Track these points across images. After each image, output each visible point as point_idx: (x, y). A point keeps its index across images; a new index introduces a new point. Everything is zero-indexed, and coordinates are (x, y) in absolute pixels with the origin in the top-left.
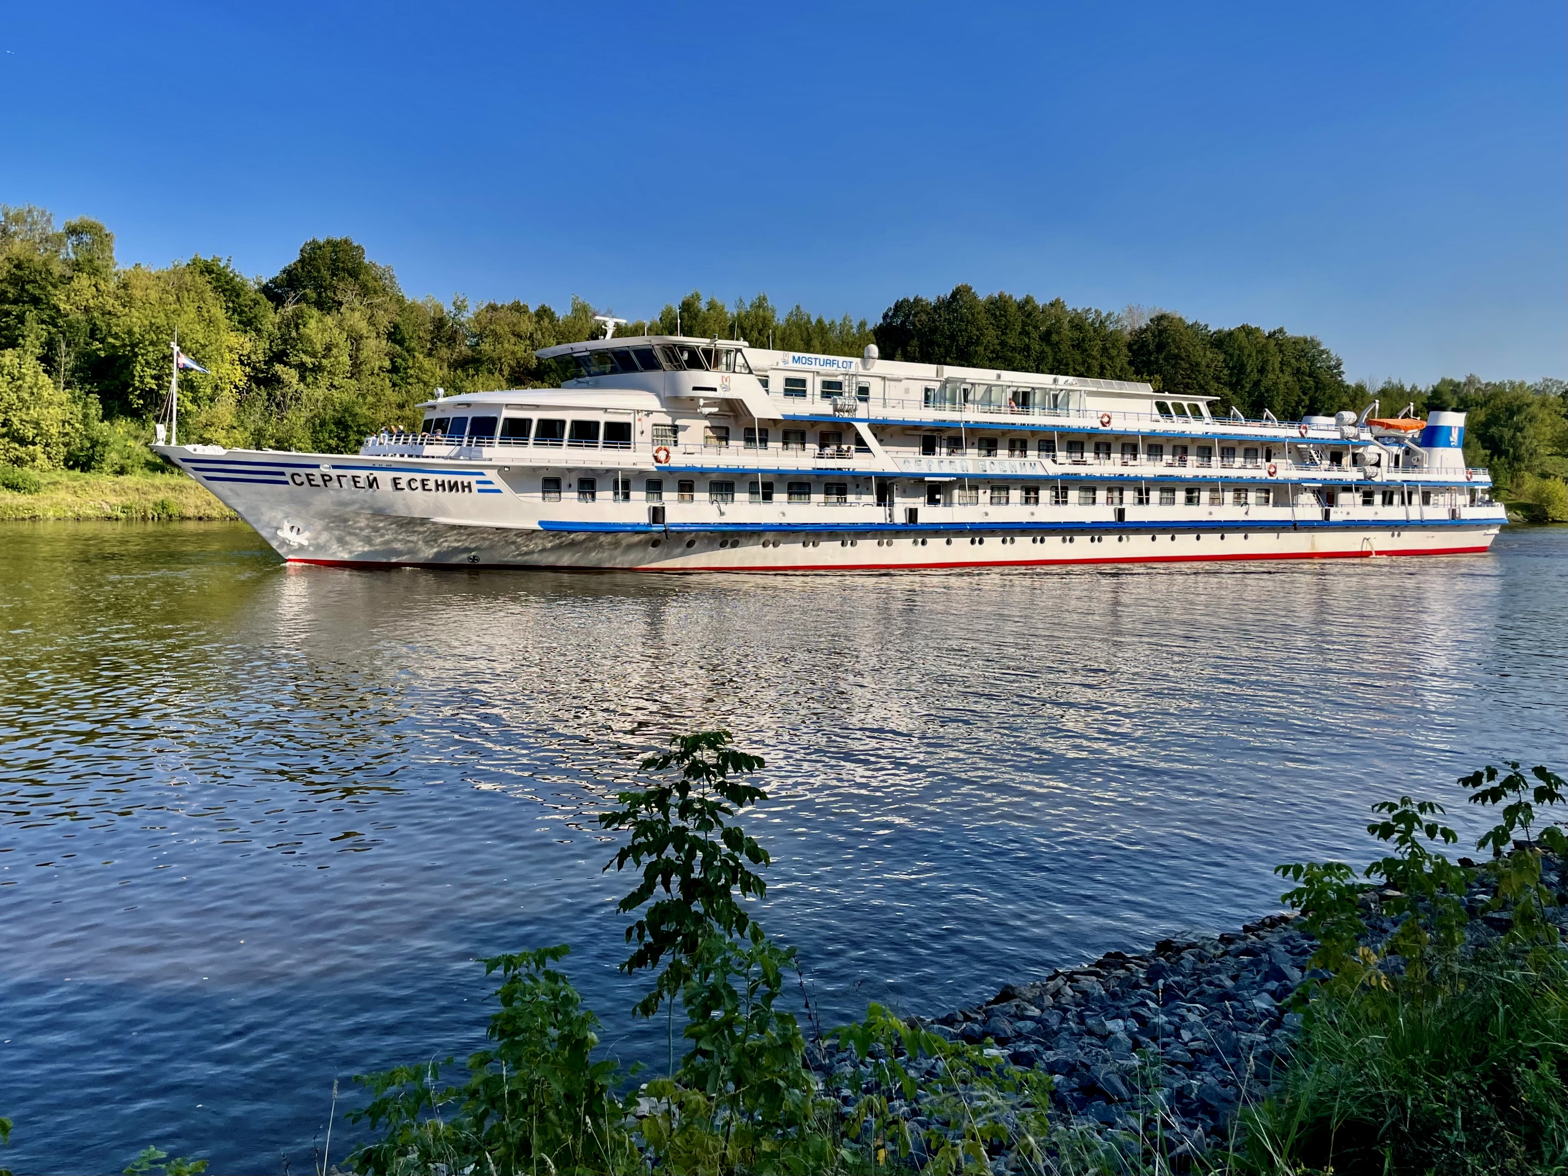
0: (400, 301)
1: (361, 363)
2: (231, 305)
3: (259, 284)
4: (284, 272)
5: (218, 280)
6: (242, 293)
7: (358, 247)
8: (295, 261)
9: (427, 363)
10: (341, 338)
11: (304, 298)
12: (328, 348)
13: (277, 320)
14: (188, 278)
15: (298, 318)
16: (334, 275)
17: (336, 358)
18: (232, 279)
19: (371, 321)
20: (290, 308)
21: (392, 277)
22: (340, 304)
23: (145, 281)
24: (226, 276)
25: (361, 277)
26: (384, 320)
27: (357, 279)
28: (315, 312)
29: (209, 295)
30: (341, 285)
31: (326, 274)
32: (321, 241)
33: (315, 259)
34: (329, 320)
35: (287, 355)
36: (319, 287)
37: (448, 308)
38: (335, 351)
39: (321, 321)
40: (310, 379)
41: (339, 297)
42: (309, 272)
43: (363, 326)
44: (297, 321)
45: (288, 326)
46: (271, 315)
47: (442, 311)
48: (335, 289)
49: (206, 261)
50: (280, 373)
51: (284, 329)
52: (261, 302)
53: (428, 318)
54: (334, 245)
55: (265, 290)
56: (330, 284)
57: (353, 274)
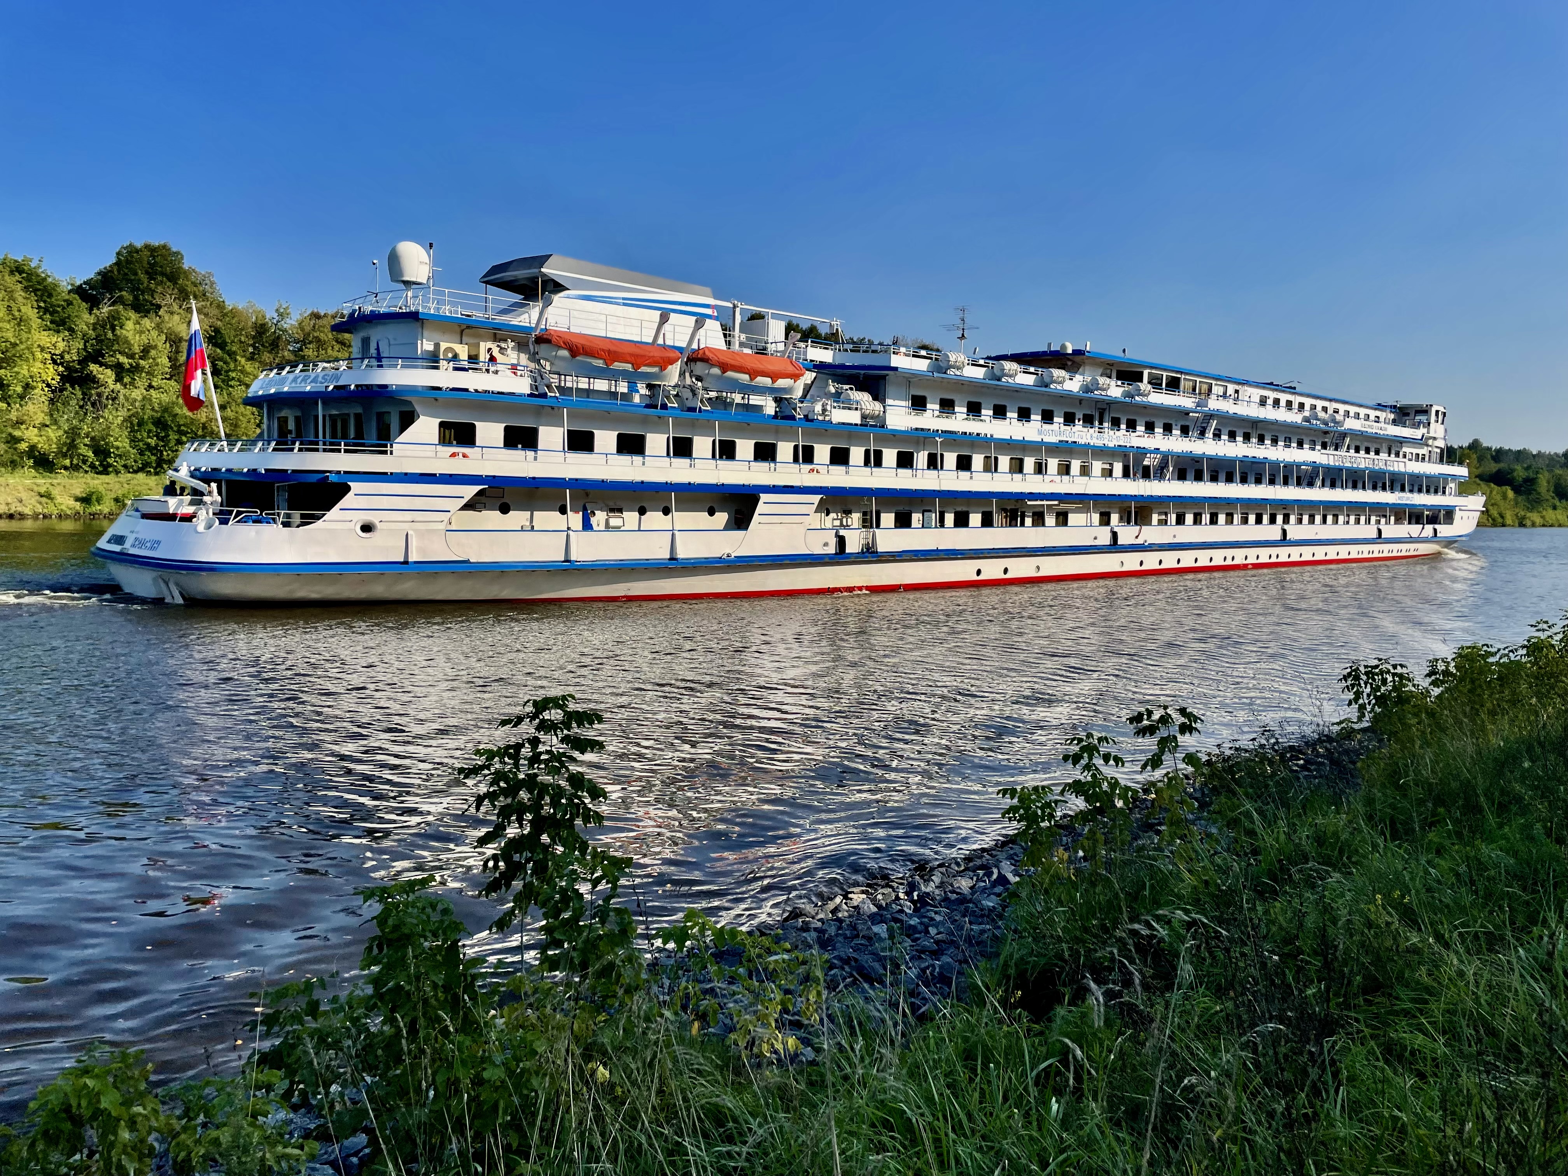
2: (42, 304)
4: (99, 274)
6: (54, 293)
8: (110, 263)
9: (249, 367)
11: (120, 300)
12: (146, 350)
13: (92, 320)
15: (115, 320)
16: (151, 278)
17: (154, 359)
18: (45, 279)
20: (105, 309)
21: (212, 283)
22: (159, 307)
24: (38, 276)
25: (180, 282)
27: (175, 283)
28: (133, 315)
29: (20, 295)
30: (160, 289)
31: (143, 277)
32: (139, 244)
33: (131, 262)
35: (103, 356)
36: (135, 289)
37: (270, 315)
38: (153, 353)
39: (138, 323)
41: (158, 301)
42: (126, 274)
43: (183, 330)
44: (113, 322)
45: (103, 327)
46: (86, 316)
47: (264, 317)
48: (152, 292)
49: (16, 261)
50: (95, 373)
51: (100, 330)
52: (75, 302)
53: (250, 324)
54: (152, 250)
55: (79, 291)
56: (147, 287)
57: (172, 278)
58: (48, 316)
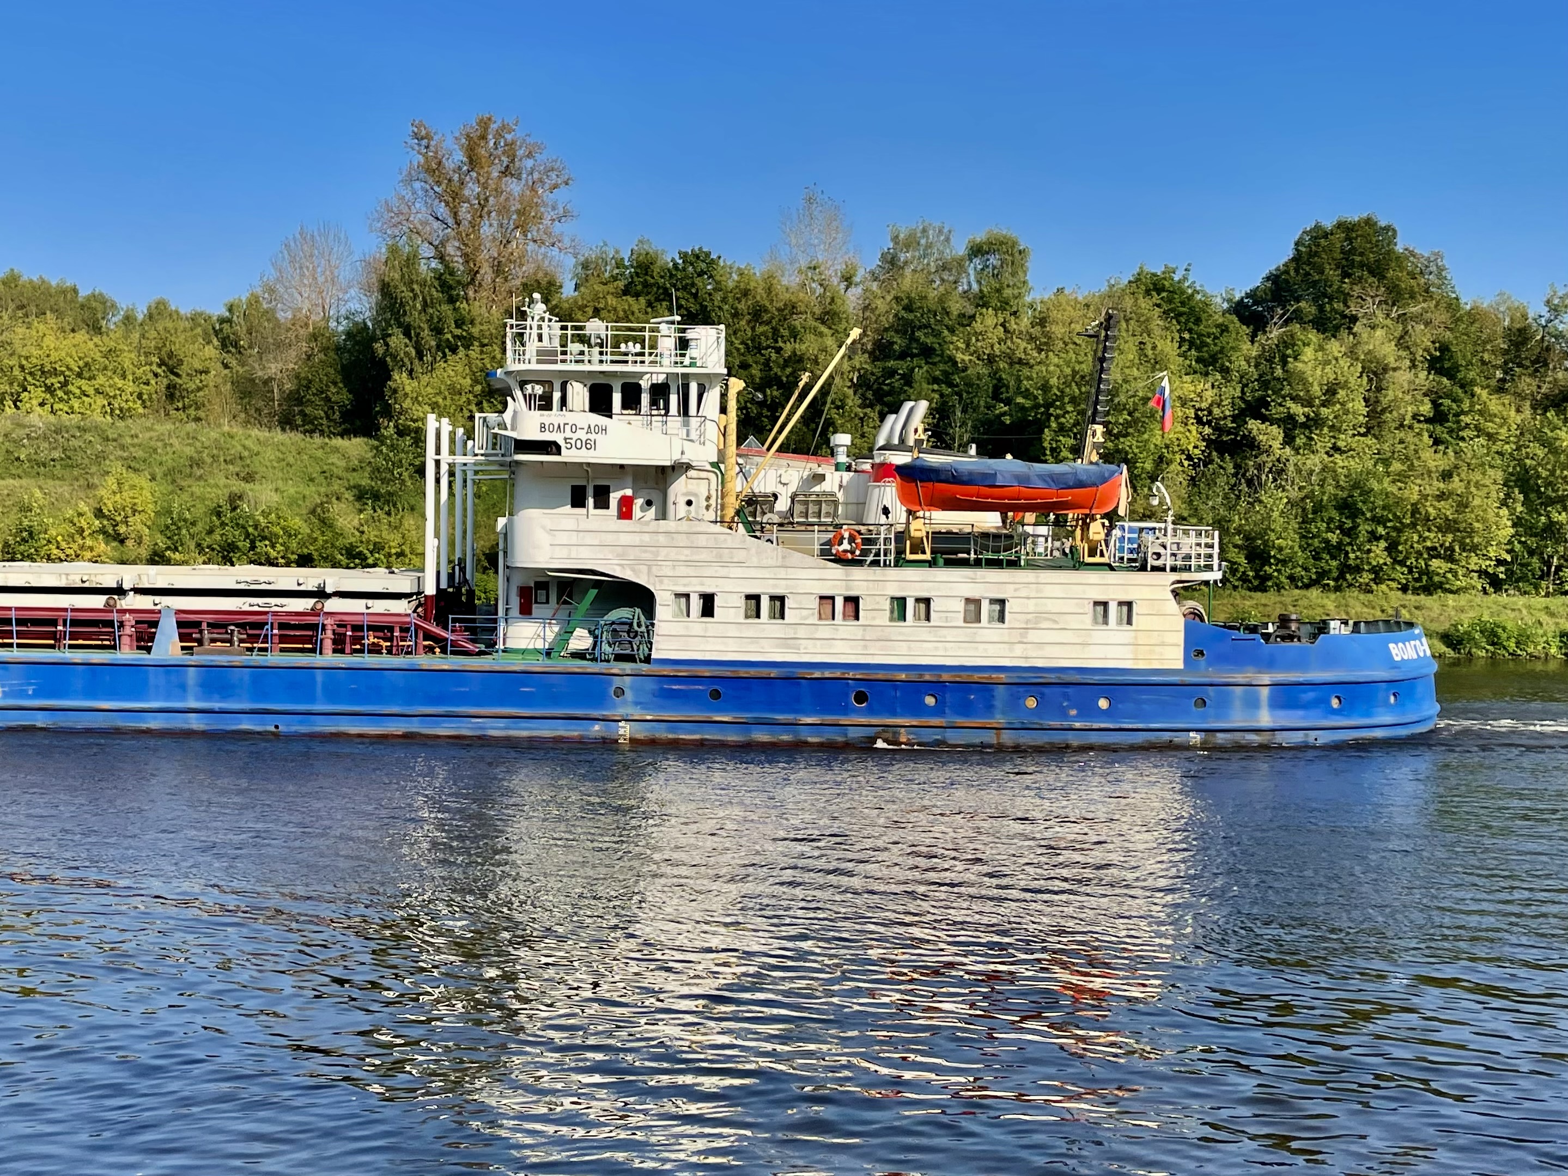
0: (1453, 306)
1: (1384, 411)
2: (1187, 336)
3: (1229, 301)
4: (1268, 279)
5: (1170, 301)
6: (1204, 316)
7: (1387, 228)
8: (1285, 259)
9: (1494, 404)
10: (1351, 373)
11: (1297, 317)
12: (1331, 391)
13: (1255, 351)
14: (1128, 303)
15: (1287, 347)
16: (1345, 275)
17: (1343, 404)
18: (1191, 297)
19: (1402, 342)
20: (1275, 333)
21: (1441, 269)
22: (1354, 319)
23: (1070, 312)
24: (1183, 292)
25: (1390, 274)
26: (1423, 338)
27: (1382, 278)
28: (1313, 336)
29: (1157, 323)
30: (1357, 290)
31: (1332, 273)
32: (1328, 224)
33: (1316, 254)
34: (1335, 347)
35: (1267, 405)
36: (1321, 295)
37: (1536, 310)
38: (1341, 394)
39: (1321, 348)
40: (1300, 441)
41: (1353, 309)
42: (1308, 274)
43: (1388, 352)
44: (1284, 352)
45: (1270, 361)
46: (1246, 346)
47: (1525, 317)
48: (1346, 298)
49: (1154, 275)
50: (1255, 432)
51: (1264, 366)
52: (1231, 327)
53: (1499, 330)
54: (1346, 228)
55: (1240, 310)
56: (1339, 290)
57: (1378, 271)
58: (1193, 352)
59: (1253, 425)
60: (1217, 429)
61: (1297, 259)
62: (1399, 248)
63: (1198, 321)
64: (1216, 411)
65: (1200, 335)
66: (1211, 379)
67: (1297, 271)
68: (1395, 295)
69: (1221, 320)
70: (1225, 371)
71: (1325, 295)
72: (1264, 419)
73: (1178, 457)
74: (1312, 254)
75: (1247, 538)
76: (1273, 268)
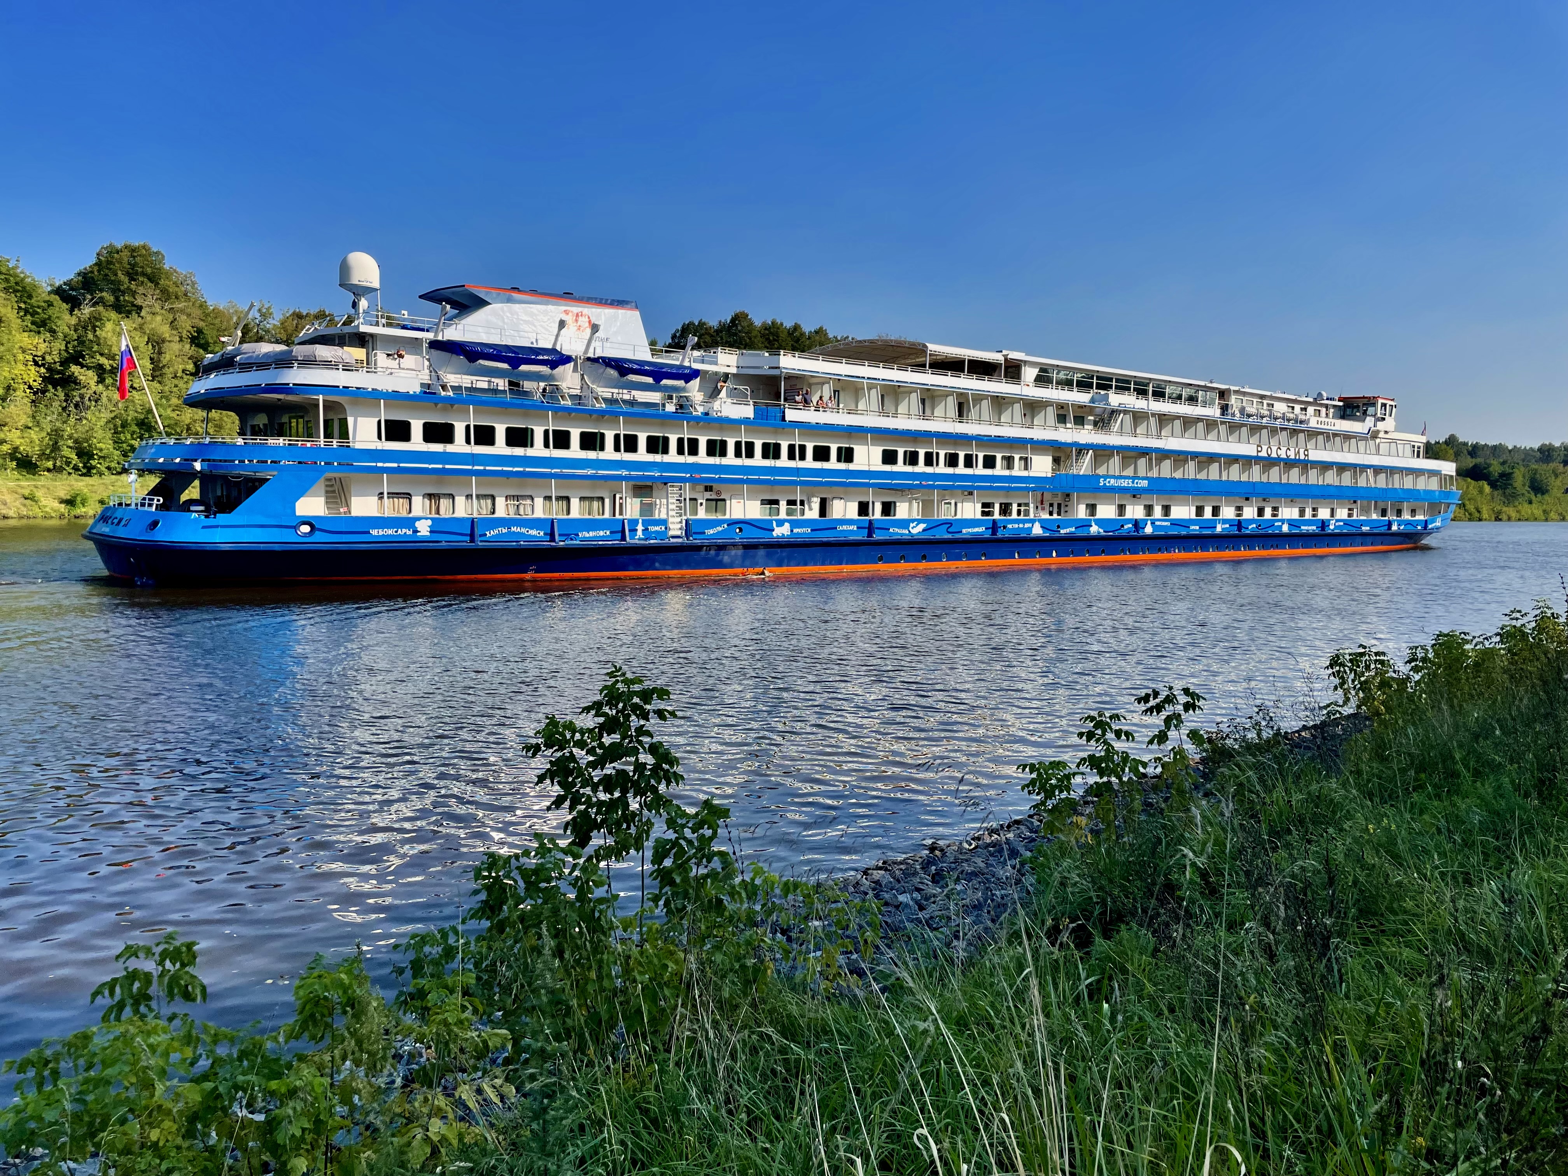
0: (203, 306)
1: (163, 366)
4: (79, 274)
5: (8, 281)
6: (34, 294)
10: (141, 341)
13: (73, 321)
15: (96, 320)
16: (132, 279)
18: (23, 280)
19: (173, 324)
20: (87, 311)
21: (194, 283)
22: (140, 308)
24: (17, 276)
25: (162, 282)
26: (186, 325)
27: (157, 284)
28: (113, 315)
30: (141, 290)
31: (124, 277)
33: (111, 263)
35: (83, 357)
36: (117, 291)
40: (109, 381)
41: (139, 301)
42: (106, 275)
44: (94, 323)
45: (85, 328)
46: (66, 316)
48: (134, 294)
50: (76, 374)
51: (81, 331)
53: (232, 324)
54: (133, 250)
55: (58, 291)
56: (128, 288)
57: (153, 279)
58: (29, 317)
59: (75, 369)
60: (49, 369)
61: (99, 264)
62: (166, 267)
63: (30, 297)
64: (48, 358)
65: (32, 307)
66: (43, 337)
67: (99, 271)
68: (166, 295)
69: (47, 298)
70: (53, 332)
71: (119, 290)
72: (82, 366)
73: (22, 386)
74: (109, 263)
75: (76, 441)
76: (82, 268)
